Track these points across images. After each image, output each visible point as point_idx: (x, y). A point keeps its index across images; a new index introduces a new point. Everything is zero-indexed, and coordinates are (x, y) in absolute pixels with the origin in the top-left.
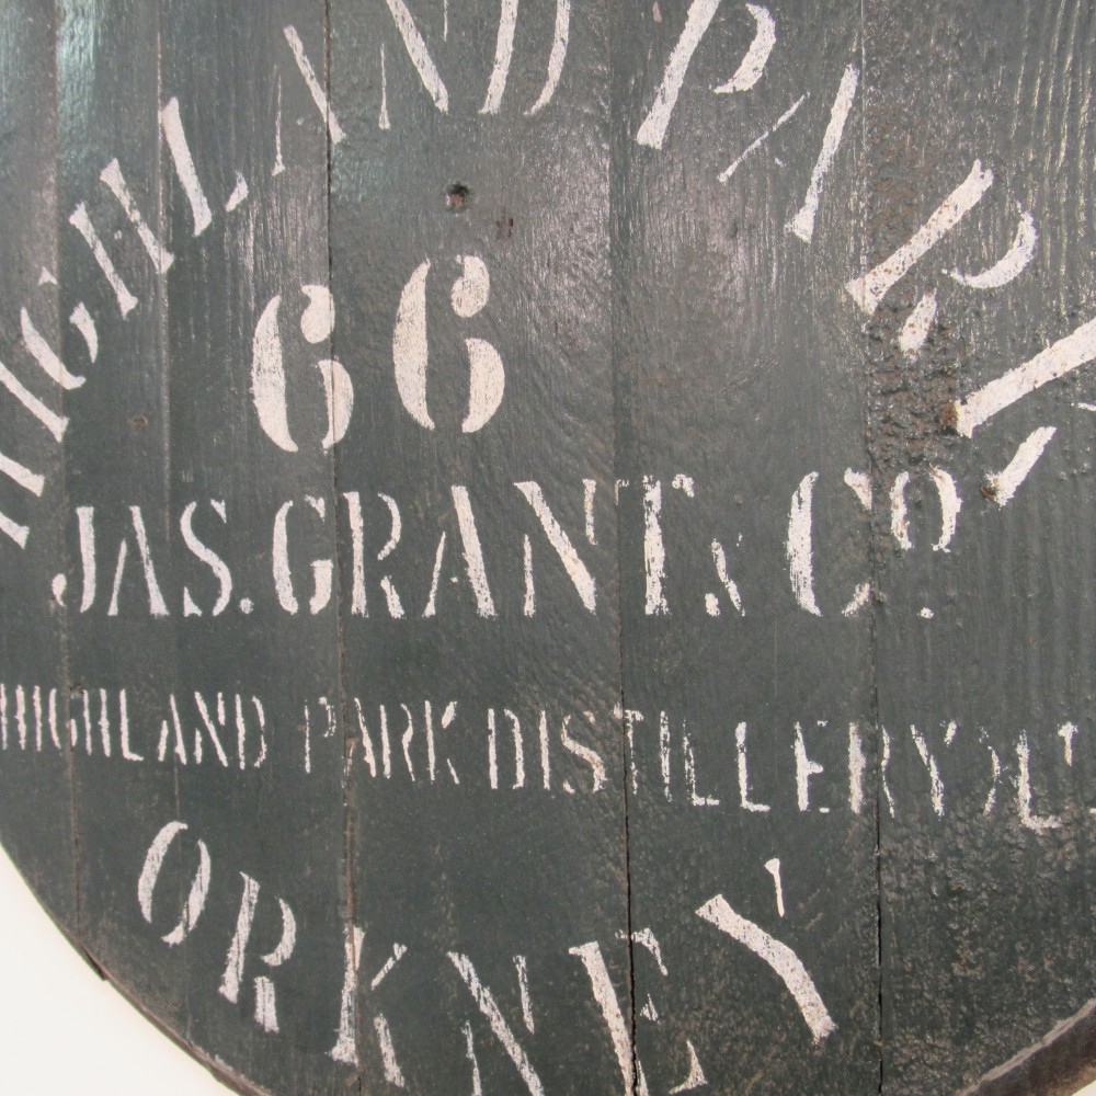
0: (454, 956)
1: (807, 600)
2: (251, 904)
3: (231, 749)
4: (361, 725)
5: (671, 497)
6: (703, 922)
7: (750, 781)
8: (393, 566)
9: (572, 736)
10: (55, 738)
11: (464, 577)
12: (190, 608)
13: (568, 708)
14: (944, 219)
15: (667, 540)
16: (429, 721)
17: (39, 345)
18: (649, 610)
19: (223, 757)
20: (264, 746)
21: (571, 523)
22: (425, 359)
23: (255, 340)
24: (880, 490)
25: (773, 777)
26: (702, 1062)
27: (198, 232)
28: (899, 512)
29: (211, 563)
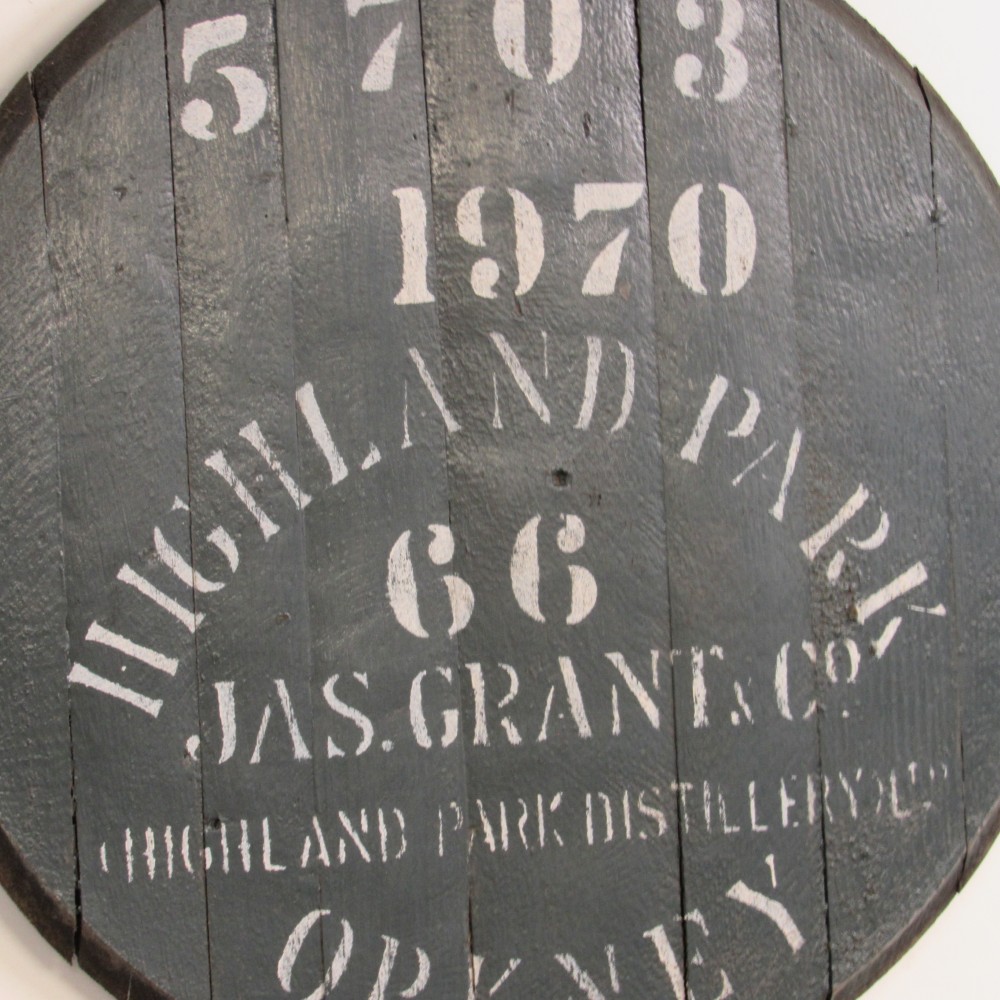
0: (560, 958)
1: (786, 712)
2: (391, 957)
3: (374, 849)
4: (483, 818)
5: (709, 660)
6: (730, 899)
7: (757, 814)
8: (512, 710)
9: (646, 803)
10: (188, 865)
11: (568, 714)
12: (333, 750)
13: (642, 787)
14: (847, 512)
15: (708, 683)
16: (540, 808)
17: (173, 557)
18: (696, 724)
19: (366, 855)
20: (404, 843)
21: (644, 677)
22: (538, 579)
23: (389, 561)
24: (820, 652)
25: (770, 811)
26: (730, 980)
27: (335, 481)
28: (830, 663)
29: (354, 718)
